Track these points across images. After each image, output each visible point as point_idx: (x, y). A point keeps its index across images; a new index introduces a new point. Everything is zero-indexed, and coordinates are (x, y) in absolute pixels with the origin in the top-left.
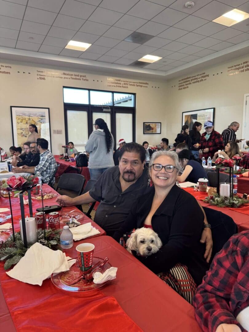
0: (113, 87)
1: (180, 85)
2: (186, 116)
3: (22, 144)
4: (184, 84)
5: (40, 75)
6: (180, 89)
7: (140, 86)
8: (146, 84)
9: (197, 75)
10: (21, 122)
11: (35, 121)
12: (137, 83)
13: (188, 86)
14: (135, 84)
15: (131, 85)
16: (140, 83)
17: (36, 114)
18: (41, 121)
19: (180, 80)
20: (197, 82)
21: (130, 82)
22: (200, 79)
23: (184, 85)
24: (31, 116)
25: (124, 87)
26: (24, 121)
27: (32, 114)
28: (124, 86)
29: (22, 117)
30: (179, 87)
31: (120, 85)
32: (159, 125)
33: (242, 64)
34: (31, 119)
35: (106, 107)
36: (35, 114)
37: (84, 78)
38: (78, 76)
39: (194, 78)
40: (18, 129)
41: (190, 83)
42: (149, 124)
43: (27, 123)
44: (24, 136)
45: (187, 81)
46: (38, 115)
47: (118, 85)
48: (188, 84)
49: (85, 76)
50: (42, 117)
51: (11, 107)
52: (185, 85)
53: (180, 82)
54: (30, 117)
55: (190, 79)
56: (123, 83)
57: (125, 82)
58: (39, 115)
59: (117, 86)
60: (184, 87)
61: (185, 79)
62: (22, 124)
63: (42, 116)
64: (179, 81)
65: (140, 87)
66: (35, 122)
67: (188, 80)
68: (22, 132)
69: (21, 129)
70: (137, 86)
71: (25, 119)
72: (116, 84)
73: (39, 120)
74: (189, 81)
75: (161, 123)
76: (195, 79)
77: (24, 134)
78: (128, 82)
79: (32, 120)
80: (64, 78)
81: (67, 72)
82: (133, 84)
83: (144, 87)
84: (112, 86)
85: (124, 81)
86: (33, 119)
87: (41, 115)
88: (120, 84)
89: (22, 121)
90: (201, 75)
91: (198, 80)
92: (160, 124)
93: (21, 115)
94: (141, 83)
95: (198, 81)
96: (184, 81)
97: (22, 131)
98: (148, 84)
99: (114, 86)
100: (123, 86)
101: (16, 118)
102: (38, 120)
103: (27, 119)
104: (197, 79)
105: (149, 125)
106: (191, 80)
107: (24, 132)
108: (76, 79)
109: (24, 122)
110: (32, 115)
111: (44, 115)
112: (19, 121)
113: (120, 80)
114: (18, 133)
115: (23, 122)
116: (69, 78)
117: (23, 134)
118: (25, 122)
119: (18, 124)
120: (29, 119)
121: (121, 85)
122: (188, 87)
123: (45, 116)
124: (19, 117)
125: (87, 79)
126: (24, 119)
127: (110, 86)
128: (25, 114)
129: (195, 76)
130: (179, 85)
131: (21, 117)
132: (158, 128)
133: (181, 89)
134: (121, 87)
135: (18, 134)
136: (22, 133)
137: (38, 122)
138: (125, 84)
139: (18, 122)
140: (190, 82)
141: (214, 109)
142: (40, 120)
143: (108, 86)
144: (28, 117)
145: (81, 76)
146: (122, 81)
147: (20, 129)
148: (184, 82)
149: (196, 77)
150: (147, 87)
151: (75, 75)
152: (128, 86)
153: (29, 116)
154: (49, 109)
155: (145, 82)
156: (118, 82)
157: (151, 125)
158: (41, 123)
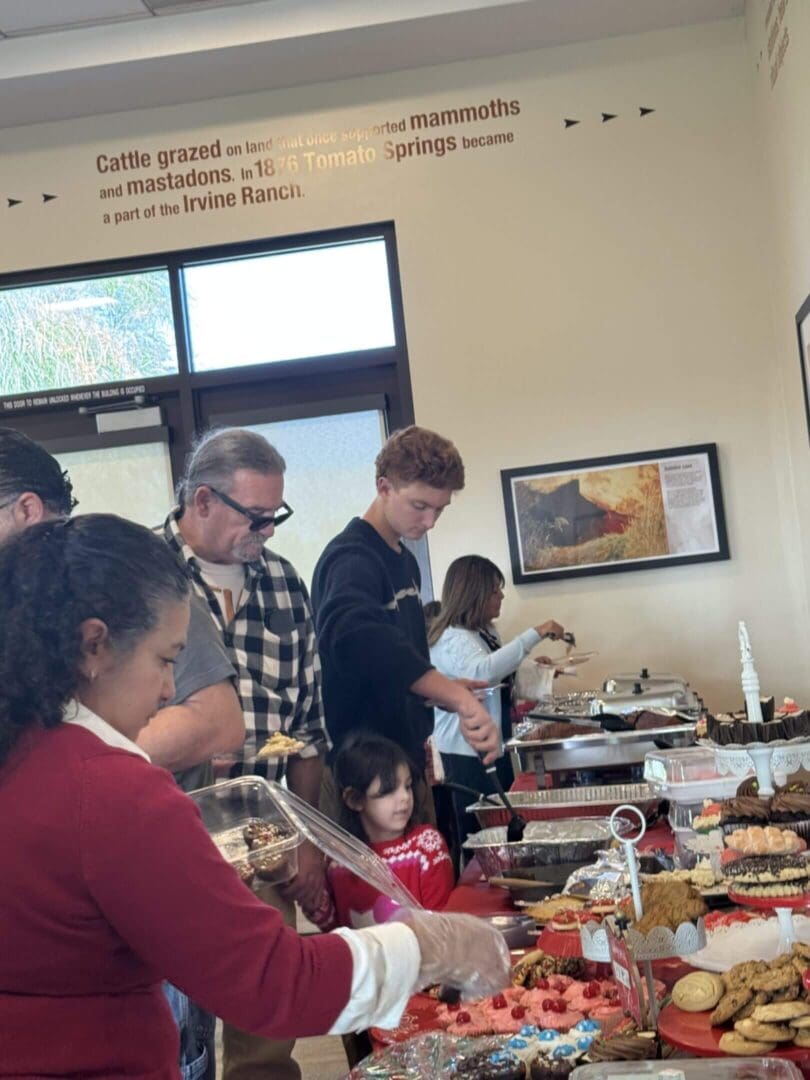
0: (158, 219)
7: (423, 147)
8: (497, 108)
12: (397, 128)
16: (418, 120)
25: (263, 196)
28: (259, 182)
31: (220, 189)
32: (694, 479)
42: (565, 477)
47: (199, 192)
56: (243, 162)
59: (189, 204)
65: (430, 157)
70: (399, 152)
72: (184, 190)
75: (711, 450)
83: (469, 143)
84: (149, 213)
88: (225, 176)
92: (704, 458)
94: (437, 120)
98: (514, 108)
99: (168, 210)
100: (247, 193)
105: (574, 484)
113: (215, 150)
121: (235, 187)
127: (126, 216)
132: (689, 500)
134: (228, 200)
138: (265, 168)
143: (107, 219)
146: (234, 151)
150: (509, 137)
155: (479, 98)
156: (203, 166)
157: (585, 489)
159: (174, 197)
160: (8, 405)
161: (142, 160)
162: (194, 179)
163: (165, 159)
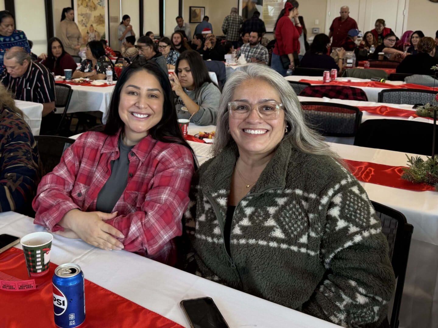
10: (81, 4)
18: (101, 3)
26: (84, 2)
32: (203, 11)
42: (195, 8)
43: (87, 6)
44: (84, 25)
62: (81, 7)
66: (95, 4)
69: (82, 15)
75: (204, 8)
79: (92, 2)
86: (94, 1)
92: (203, 9)
97: (82, 18)
102: (98, 2)
107: (84, 19)
109: (85, 4)
112: (80, 2)
115: (83, 4)
117: (83, 22)
118: (85, 5)
119: (79, 7)
132: (202, 14)
135: (79, 22)
136: (82, 20)
139: (78, 5)
147: (80, 15)
157: (196, 11)
158: (100, 5)
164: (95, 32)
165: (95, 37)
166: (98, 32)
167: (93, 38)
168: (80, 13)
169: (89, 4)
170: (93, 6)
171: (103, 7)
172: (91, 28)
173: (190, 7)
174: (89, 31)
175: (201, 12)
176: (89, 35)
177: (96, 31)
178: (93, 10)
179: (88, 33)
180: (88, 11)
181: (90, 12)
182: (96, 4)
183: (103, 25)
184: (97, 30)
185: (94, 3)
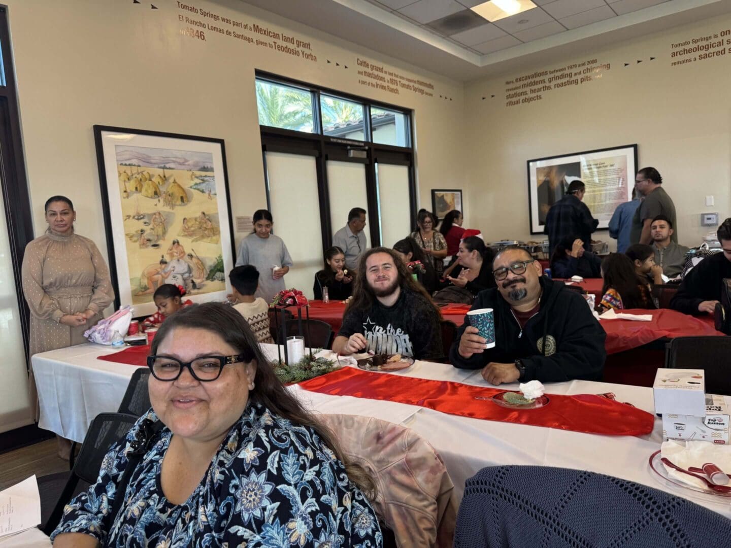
0: (370, 87)
1: (512, 92)
2: (539, 170)
3: (143, 275)
4: (528, 89)
5: (187, 20)
6: (511, 103)
7: (419, 90)
8: (430, 86)
9: (571, 67)
10: (136, 188)
11: (183, 187)
12: (415, 82)
13: (539, 94)
14: (411, 84)
15: (403, 86)
16: (419, 82)
17: (186, 161)
18: (203, 186)
19: (509, 80)
20: (569, 83)
21: (401, 77)
22: (582, 76)
23: (525, 93)
24: (170, 168)
25: (392, 90)
26: (146, 185)
27: (174, 162)
28: (392, 86)
29: (140, 169)
30: (508, 98)
31: (383, 83)
32: (459, 197)
33: (716, 36)
34: (171, 180)
35: (357, 144)
36: (181, 161)
37: (307, 51)
38: (291, 40)
39: (559, 74)
40: (129, 217)
41: (549, 88)
42: (442, 193)
43: (156, 193)
44: (150, 244)
45: (535, 83)
46: (191, 162)
47: (379, 82)
48: (539, 90)
49: (307, 46)
50: (203, 173)
51: (98, 130)
52: (529, 92)
53: (511, 86)
54: (168, 173)
55: (546, 78)
56: (387, 77)
57: (392, 77)
58: (195, 165)
59: (377, 85)
60: (527, 97)
61: (527, 78)
62: (136, 196)
63: (204, 169)
64: (508, 83)
65: (420, 94)
66: (184, 190)
67: (538, 79)
68: (144, 227)
69: (138, 219)
70: (416, 90)
71: (150, 180)
72: (376, 80)
73: (196, 184)
74: (544, 81)
75: (460, 191)
76: (562, 76)
77: (151, 238)
78: (397, 76)
79: (175, 182)
80: (258, 42)
81: (263, 25)
82: (407, 83)
83: (427, 94)
84: (369, 84)
85: (390, 74)
86: (177, 181)
87: (202, 165)
88: (382, 79)
89: (142, 186)
90: (584, 64)
91: (574, 78)
92: (459, 193)
93: (134, 162)
94: (422, 84)
95: (576, 82)
96: (525, 82)
97: (140, 225)
98: (433, 87)
99: (373, 85)
100: (388, 88)
101: (120, 174)
102: (192, 183)
103: (156, 180)
104: (570, 75)
105: (443, 196)
106: (550, 80)
107: (147, 229)
108: (286, 50)
109: (148, 189)
110: (172, 165)
111: (208, 165)
112: (131, 186)
113: (381, 70)
114: (127, 235)
115: (143, 190)
116: (271, 46)
117: (146, 235)
118: (151, 192)
119: (128, 197)
120: (165, 179)
121: (385, 84)
122: (539, 97)
123: (212, 170)
124: (128, 170)
125: (313, 55)
126: (146, 179)
127: (364, 83)
128: (147, 161)
129: (564, 69)
130: (508, 93)
131: (135, 170)
132: (458, 204)
133: (518, 102)
134: (385, 88)
135: (129, 236)
137: (192, 190)
138: (392, 81)
139: (125, 192)
140: (547, 84)
141: (635, 147)
142: (198, 181)
143: (360, 82)
144: (160, 171)
145: (299, 44)
146: (386, 72)
147: (134, 217)
148: (524, 86)
149: (567, 72)
150: (431, 95)
151: (286, 39)
152: (399, 88)
153: (164, 168)
154: (221, 142)
155: (428, 81)
156: (381, 74)
157: (445, 198)
158: (203, 192)
159: (374, 81)
160: (332, 140)
161: (367, 65)
162: (377, 77)
163: (373, 67)
164: (187, 258)
165: (190, 270)
166: (198, 258)
167: (182, 275)
168: (132, 213)
169: (163, 189)
170: (178, 194)
171: (212, 195)
172: (175, 250)
173: (433, 191)
174: (167, 258)
175: (455, 200)
176: (169, 268)
177: (191, 256)
178: (179, 202)
179: (163, 262)
180: (160, 206)
181: (167, 209)
182: (186, 187)
183: (214, 238)
184: (193, 254)
185: (179, 186)
